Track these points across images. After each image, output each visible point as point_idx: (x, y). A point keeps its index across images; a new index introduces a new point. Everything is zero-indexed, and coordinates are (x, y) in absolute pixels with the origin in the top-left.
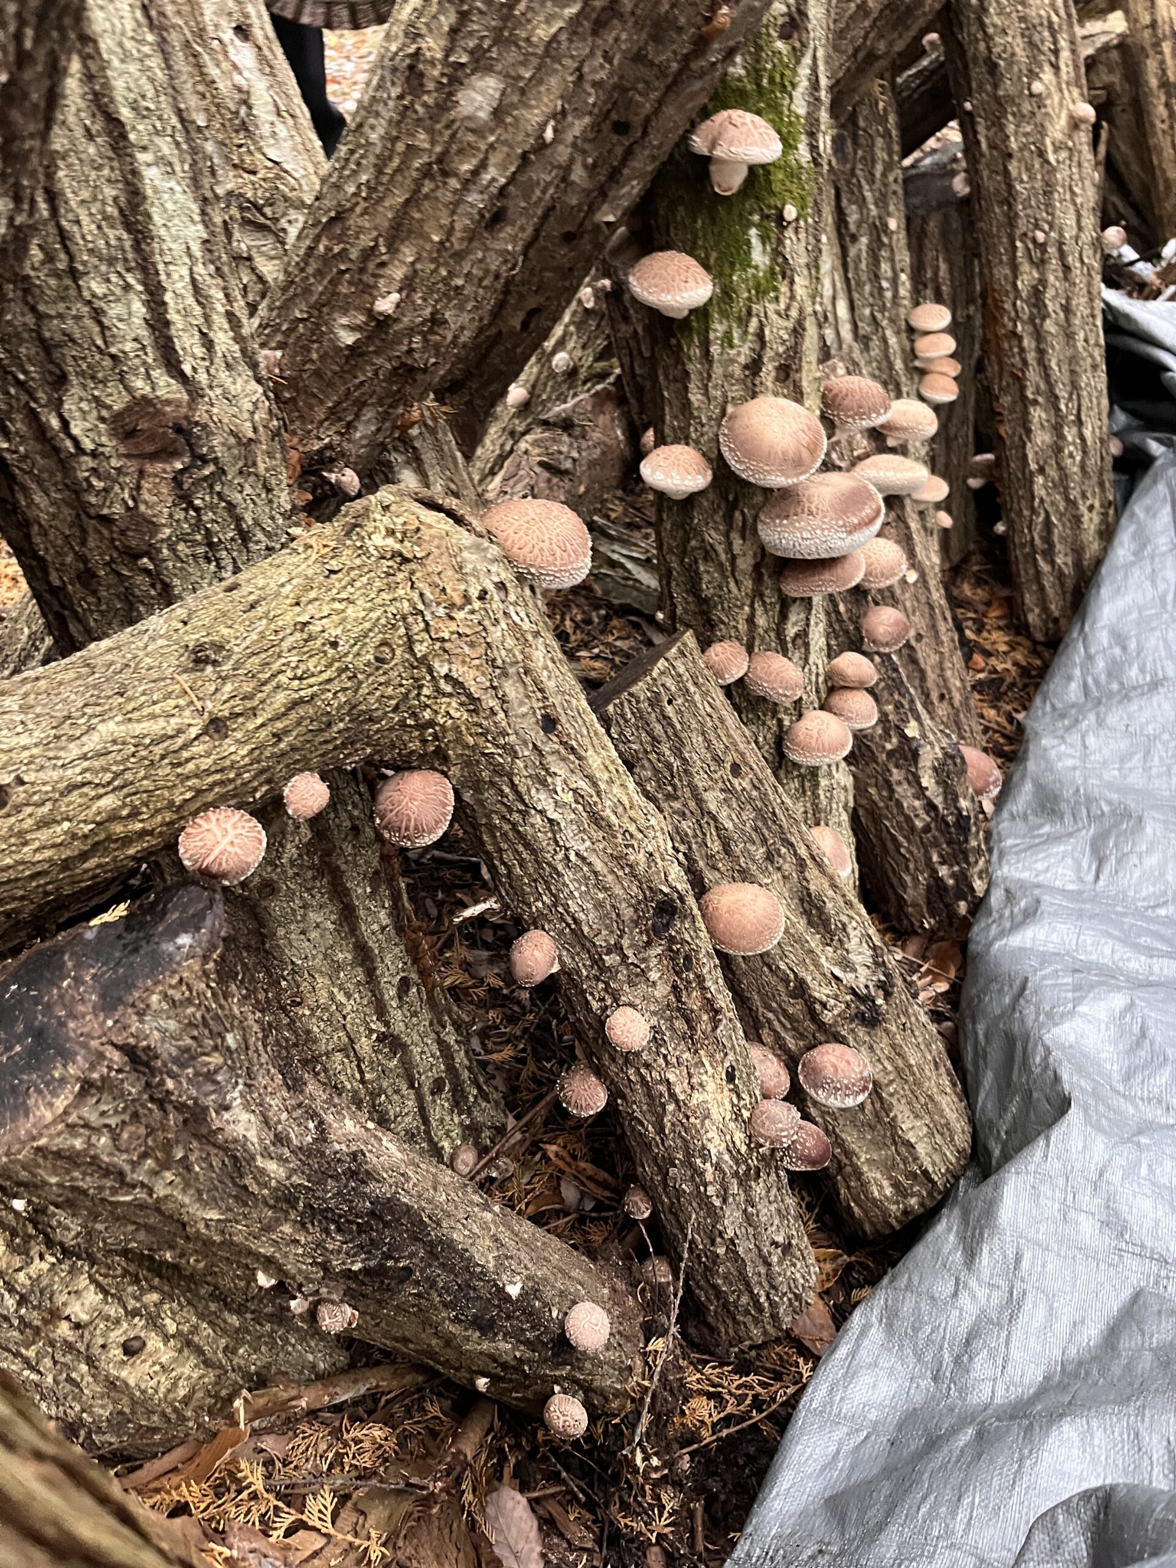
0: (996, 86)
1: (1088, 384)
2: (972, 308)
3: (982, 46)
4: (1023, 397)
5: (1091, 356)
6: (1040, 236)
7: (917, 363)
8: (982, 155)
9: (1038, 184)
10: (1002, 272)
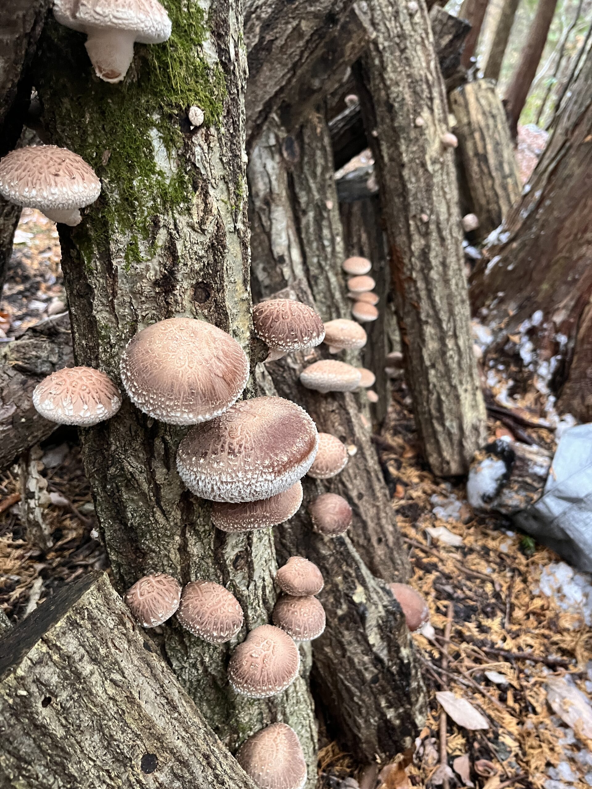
0: (393, 120)
1: (459, 313)
2: (383, 263)
3: (383, 93)
4: (419, 320)
5: (460, 294)
6: (425, 218)
7: (350, 295)
8: (385, 165)
9: (422, 185)
10: (401, 239)
